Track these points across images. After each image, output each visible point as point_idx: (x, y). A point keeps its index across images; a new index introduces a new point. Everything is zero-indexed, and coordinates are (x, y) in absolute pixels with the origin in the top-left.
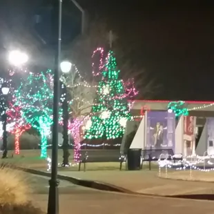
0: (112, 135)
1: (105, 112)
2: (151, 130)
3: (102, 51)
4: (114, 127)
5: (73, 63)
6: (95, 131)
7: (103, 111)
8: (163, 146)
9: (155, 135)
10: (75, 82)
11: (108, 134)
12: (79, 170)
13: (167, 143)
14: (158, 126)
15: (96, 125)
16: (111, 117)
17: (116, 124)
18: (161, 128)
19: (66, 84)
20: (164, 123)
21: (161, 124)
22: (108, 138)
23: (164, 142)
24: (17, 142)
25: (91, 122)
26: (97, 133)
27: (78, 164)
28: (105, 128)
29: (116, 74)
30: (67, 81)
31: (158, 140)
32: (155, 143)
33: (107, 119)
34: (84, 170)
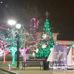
0: (47, 55)
1: (44, 45)
2: (56, 53)
3: (35, 20)
4: (48, 52)
5: (21, 25)
6: (40, 53)
7: (43, 45)
8: (62, 60)
9: (58, 56)
10: (23, 33)
11: (45, 55)
12: (22, 70)
13: (63, 59)
14: (59, 52)
15: (40, 51)
16: (46, 47)
17: (49, 51)
18: (61, 52)
19: (18, 33)
20: (62, 51)
21: (61, 51)
22: (45, 56)
23: (62, 58)
24: (4, 58)
25: (38, 50)
26: (41, 54)
27: (22, 67)
28: (44, 52)
29: (49, 29)
30: (19, 32)
31: (59, 58)
32: (58, 59)
33: (45, 48)
34: (24, 70)
